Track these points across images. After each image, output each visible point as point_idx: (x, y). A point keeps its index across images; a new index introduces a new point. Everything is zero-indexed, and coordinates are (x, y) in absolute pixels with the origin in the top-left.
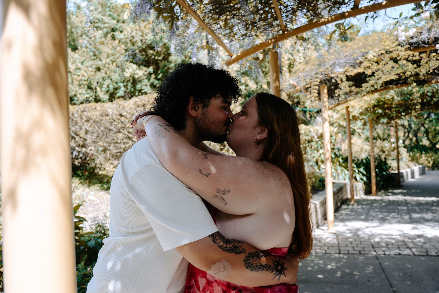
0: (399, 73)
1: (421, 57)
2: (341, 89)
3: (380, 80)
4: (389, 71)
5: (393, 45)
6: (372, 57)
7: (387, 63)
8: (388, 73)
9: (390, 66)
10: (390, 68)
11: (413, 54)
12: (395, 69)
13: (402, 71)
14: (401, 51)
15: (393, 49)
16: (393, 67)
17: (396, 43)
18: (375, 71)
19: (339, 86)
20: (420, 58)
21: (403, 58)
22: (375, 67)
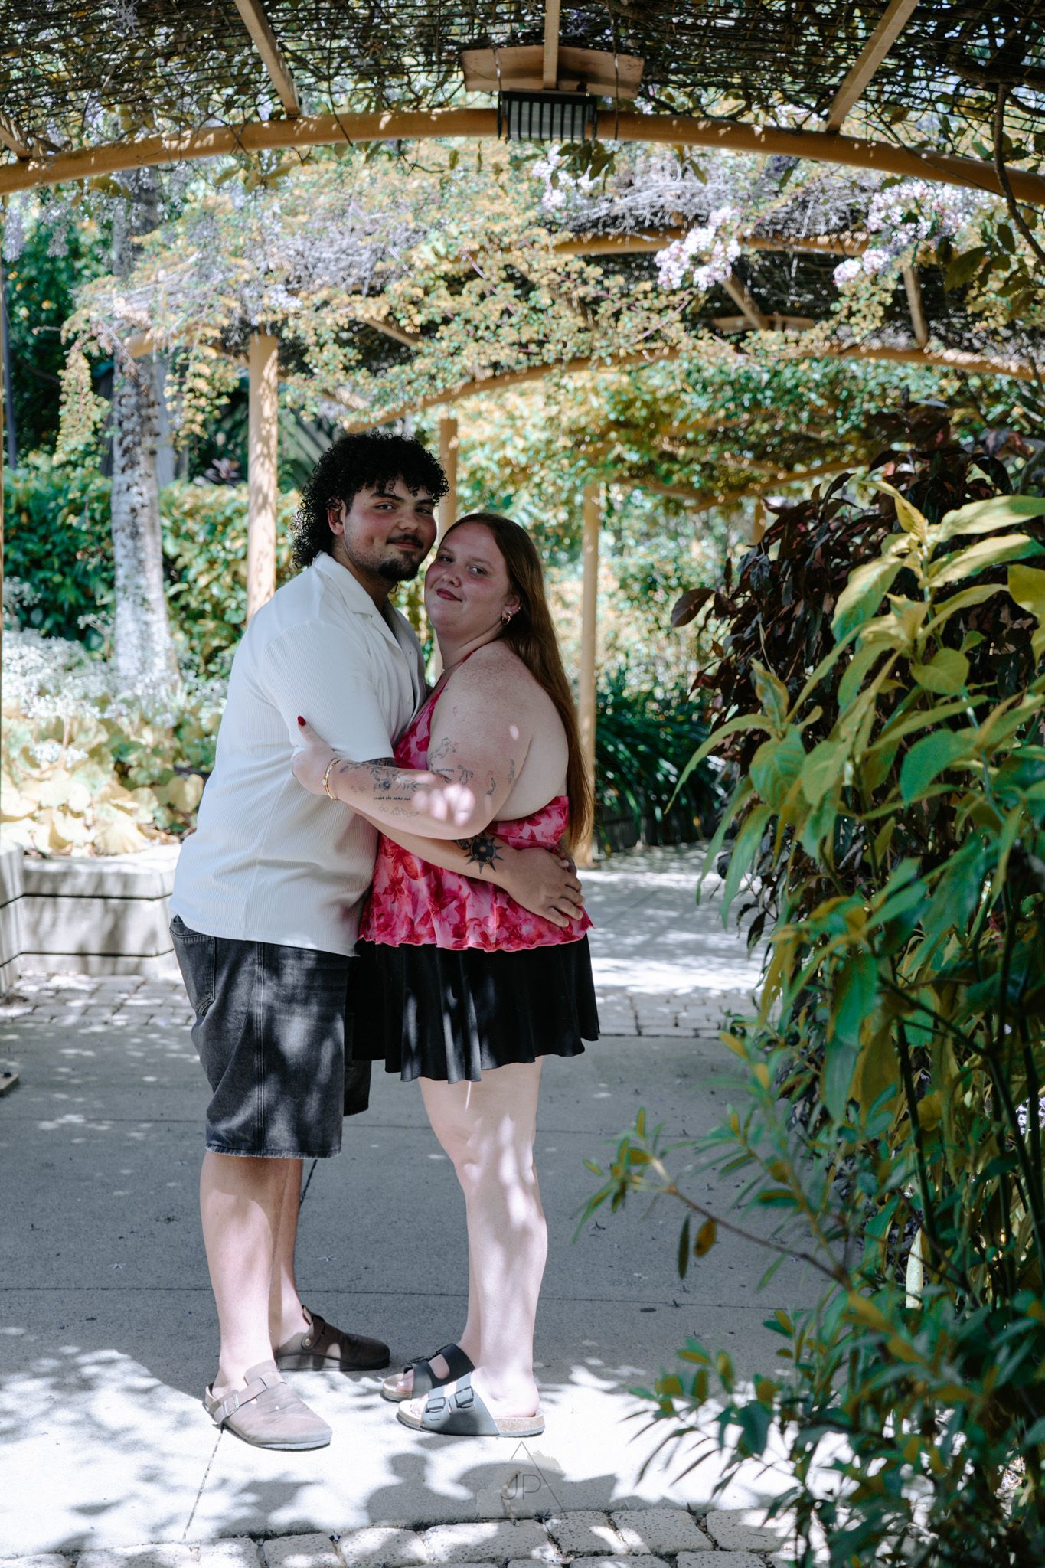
0: (524, 340)
1: (608, 290)
2: (310, 373)
3: (456, 359)
4: (493, 327)
5: (518, 221)
6: (432, 259)
7: (492, 293)
8: (487, 334)
9: (501, 307)
10: (498, 314)
11: (581, 273)
12: (514, 320)
13: (535, 337)
14: (546, 248)
15: (514, 237)
16: (506, 312)
17: (532, 214)
18: (438, 320)
19: (307, 359)
20: (603, 293)
21: (545, 281)
22: (442, 302)
